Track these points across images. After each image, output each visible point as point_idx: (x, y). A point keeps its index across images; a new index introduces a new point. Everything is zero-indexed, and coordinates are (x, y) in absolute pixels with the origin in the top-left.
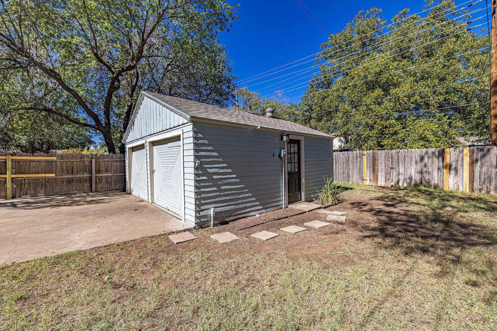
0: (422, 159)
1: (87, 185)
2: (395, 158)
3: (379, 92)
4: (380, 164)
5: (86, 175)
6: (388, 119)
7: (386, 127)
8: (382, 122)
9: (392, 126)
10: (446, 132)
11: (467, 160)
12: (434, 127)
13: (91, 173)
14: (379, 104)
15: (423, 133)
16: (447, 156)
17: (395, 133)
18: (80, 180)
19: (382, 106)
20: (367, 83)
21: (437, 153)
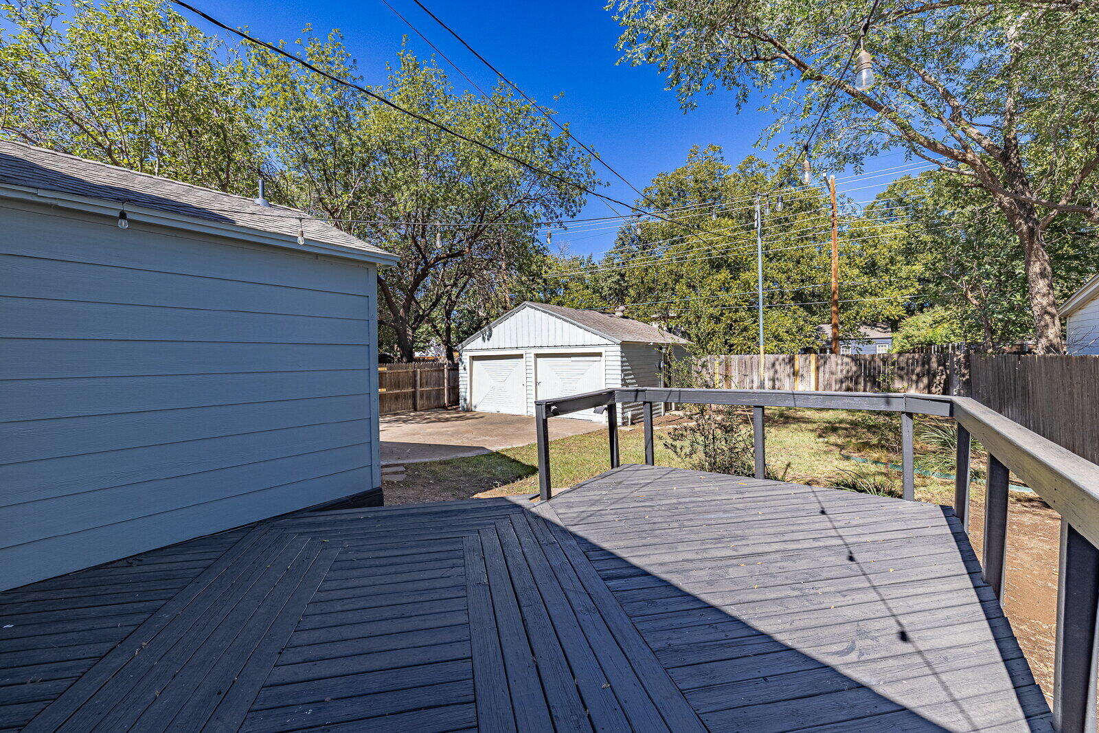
0: (774, 365)
1: (410, 402)
2: (749, 364)
3: (724, 274)
4: (733, 370)
5: (410, 390)
6: (736, 311)
7: (736, 321)
8: (731, 315)
9: (742, 319)
10: (801, 329)
11: (813, 366)
12: (788, 323)
13: (414, 386)
14: (727, 290)
15: (777, 330)
16: (797, 363)
17: (745, 329)
18: (405, 396)
19: (730, 293)
20: (711, 261)
21: (787, 360)
